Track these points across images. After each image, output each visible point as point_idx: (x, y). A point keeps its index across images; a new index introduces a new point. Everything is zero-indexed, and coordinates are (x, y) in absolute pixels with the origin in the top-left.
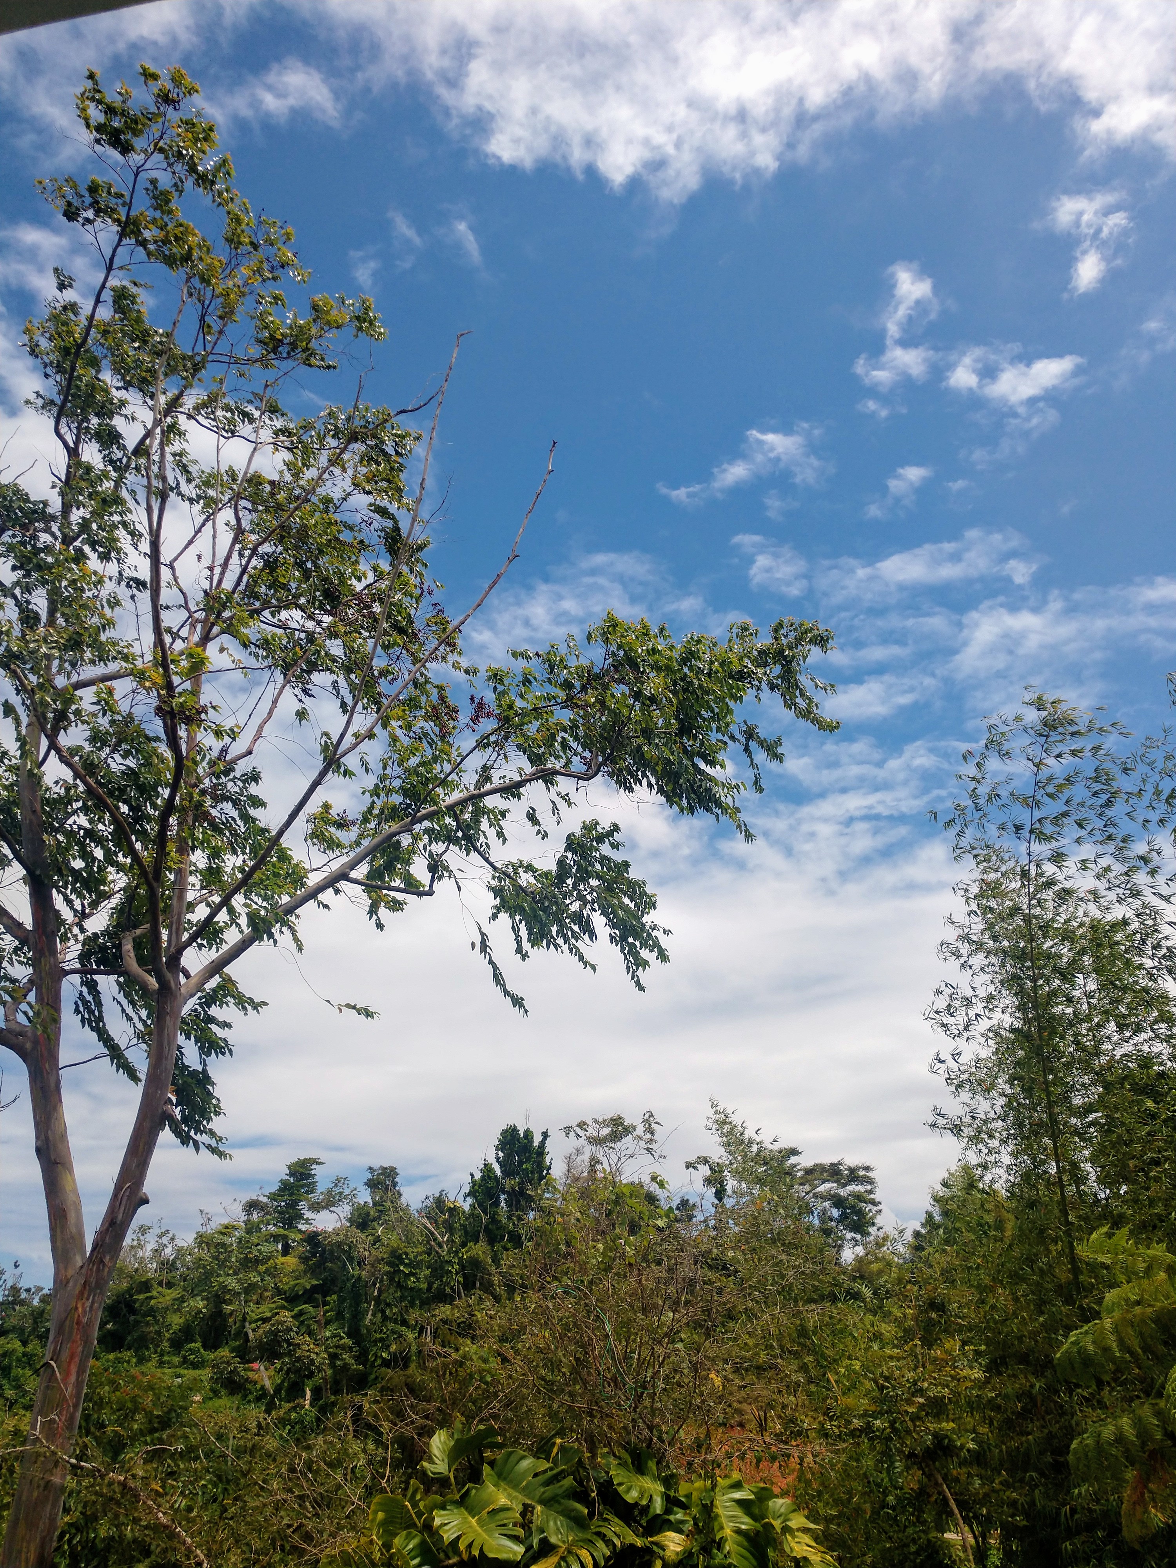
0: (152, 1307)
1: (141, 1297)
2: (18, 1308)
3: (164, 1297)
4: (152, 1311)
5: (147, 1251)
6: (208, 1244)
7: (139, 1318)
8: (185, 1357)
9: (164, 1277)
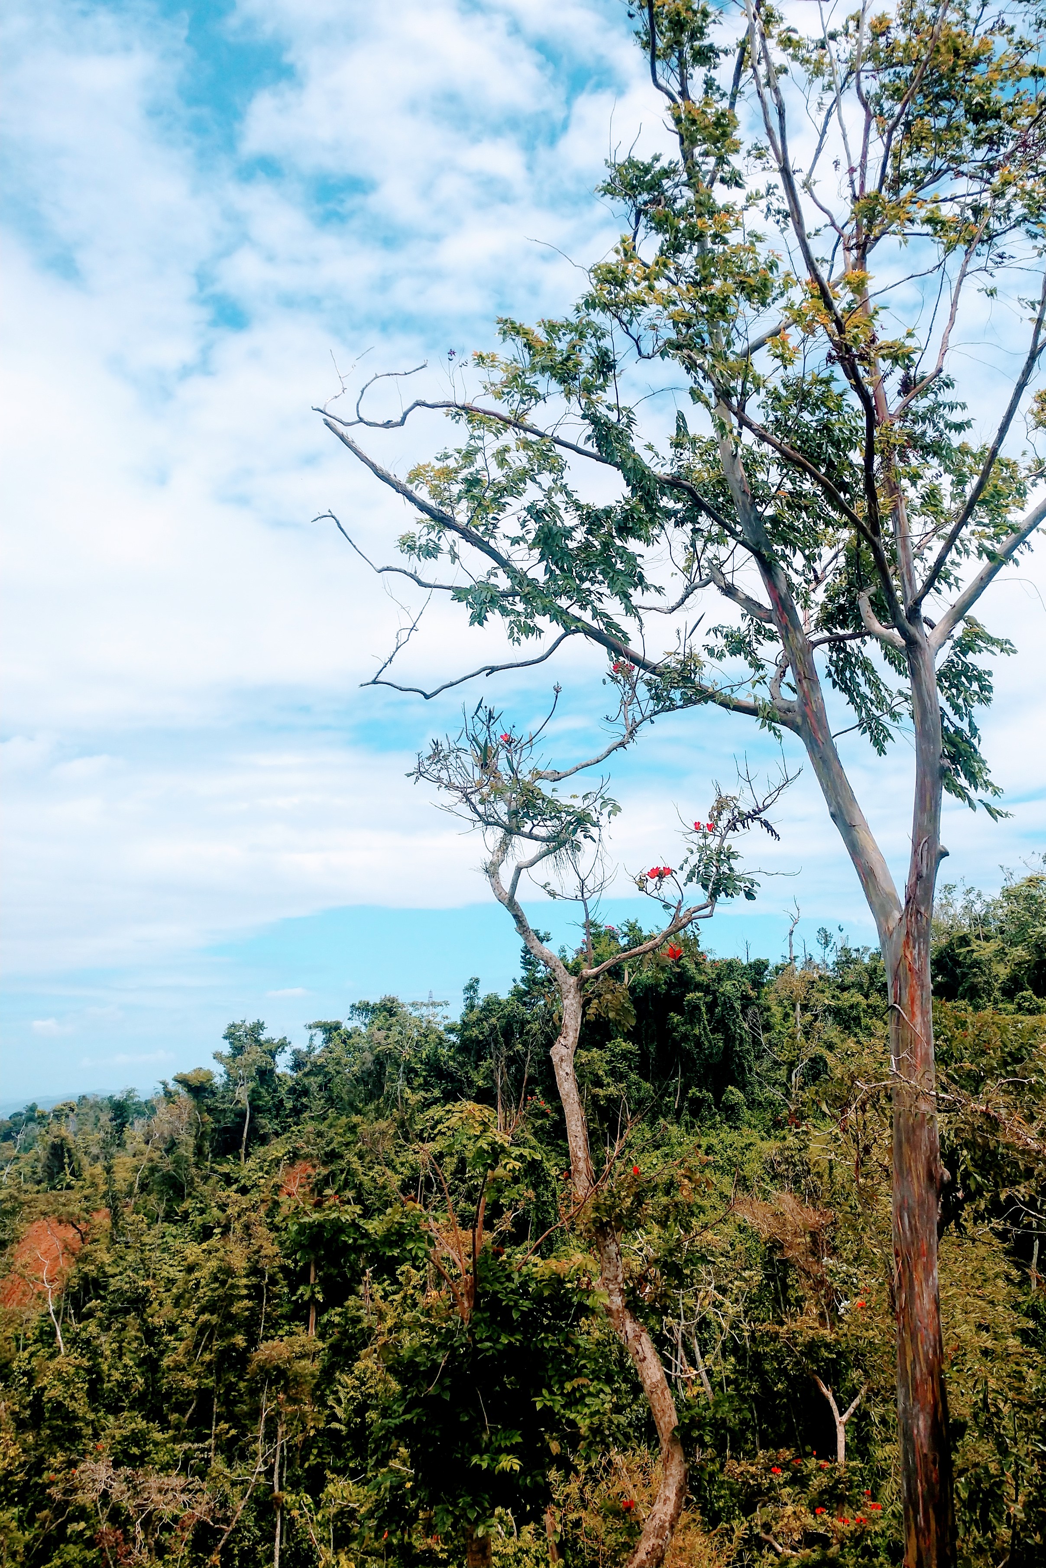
0: (975, 960)
1: (963, 950)
2: (852, 966)
3: (984, 950)
4: (977, 963)
5: (958, 907)
6: (1016, 897)
7: (966, 970)
8: (1019, 1004)
9: (980, 930)
